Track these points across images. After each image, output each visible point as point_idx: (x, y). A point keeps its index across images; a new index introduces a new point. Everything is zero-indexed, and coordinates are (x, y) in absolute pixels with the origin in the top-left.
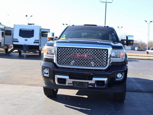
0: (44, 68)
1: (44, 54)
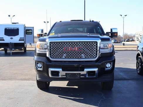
0: (37, 62)
1: (37, 49)
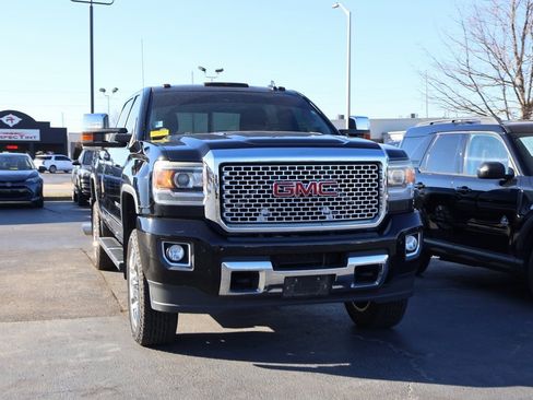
1: (156, 191)
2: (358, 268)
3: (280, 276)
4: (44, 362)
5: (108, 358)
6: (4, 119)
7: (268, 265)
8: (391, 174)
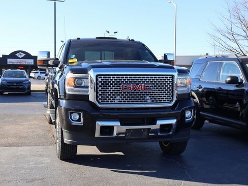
0: (70, 111)
1: (67, 87)
2: (162, 126)
3: (124, 128)
4: (13, 166)
5: (43, 165)
6: (17, 55)
7: (118, 123)
8: (179, 81)
